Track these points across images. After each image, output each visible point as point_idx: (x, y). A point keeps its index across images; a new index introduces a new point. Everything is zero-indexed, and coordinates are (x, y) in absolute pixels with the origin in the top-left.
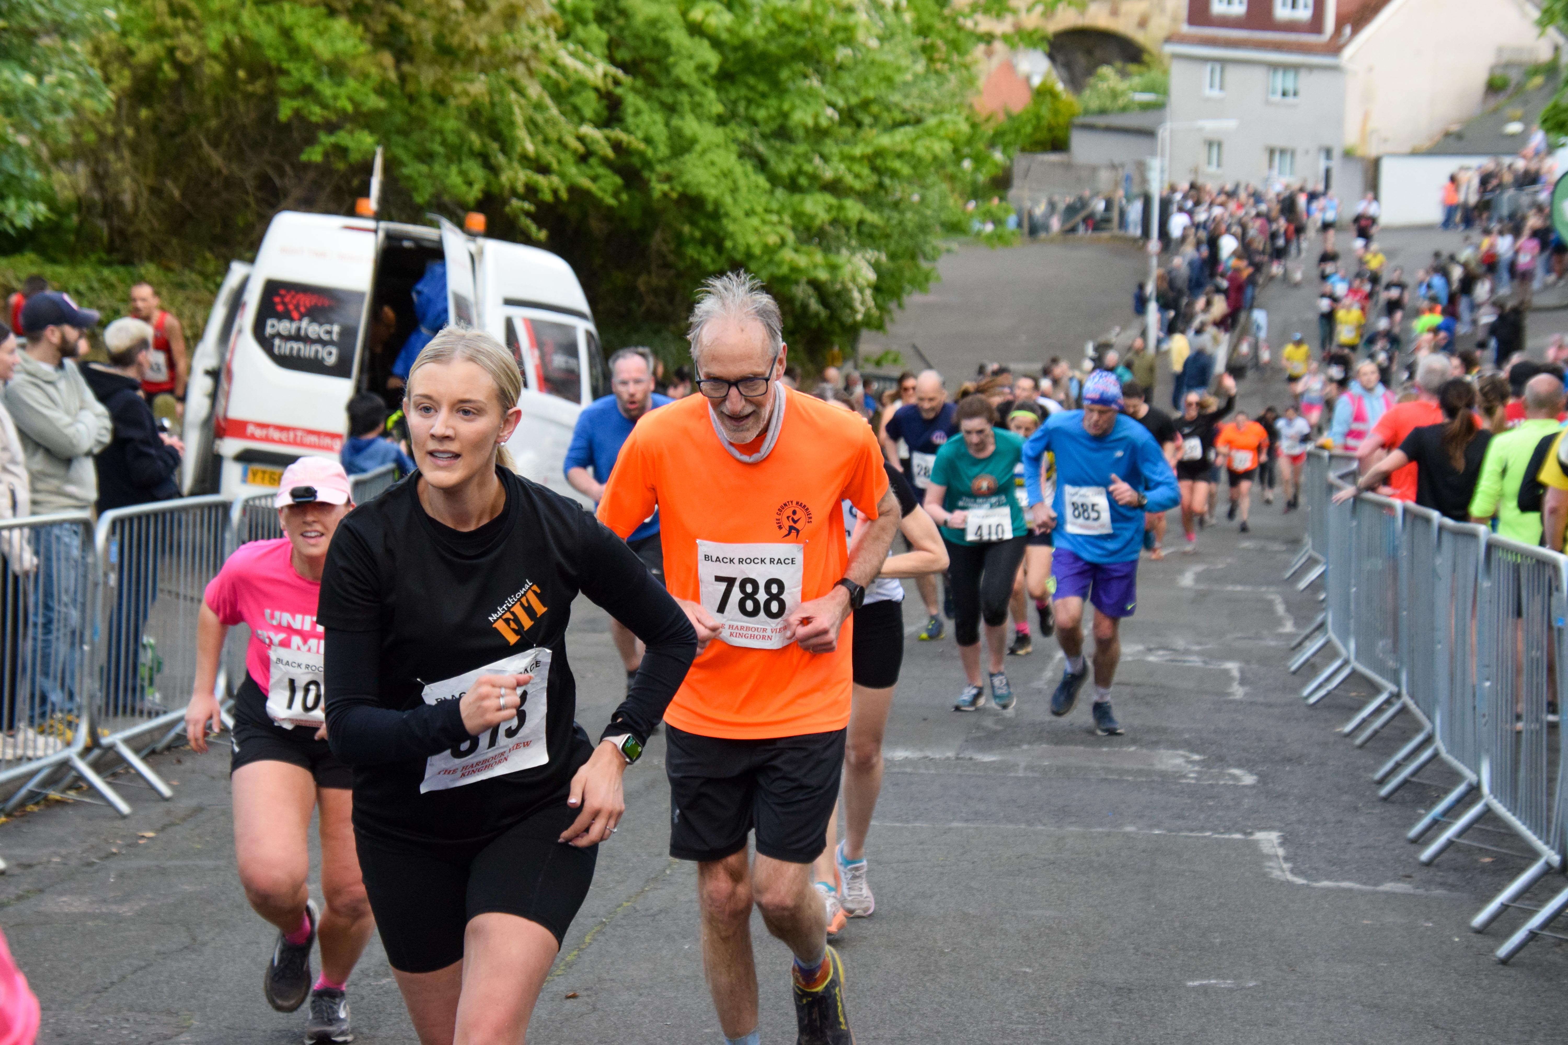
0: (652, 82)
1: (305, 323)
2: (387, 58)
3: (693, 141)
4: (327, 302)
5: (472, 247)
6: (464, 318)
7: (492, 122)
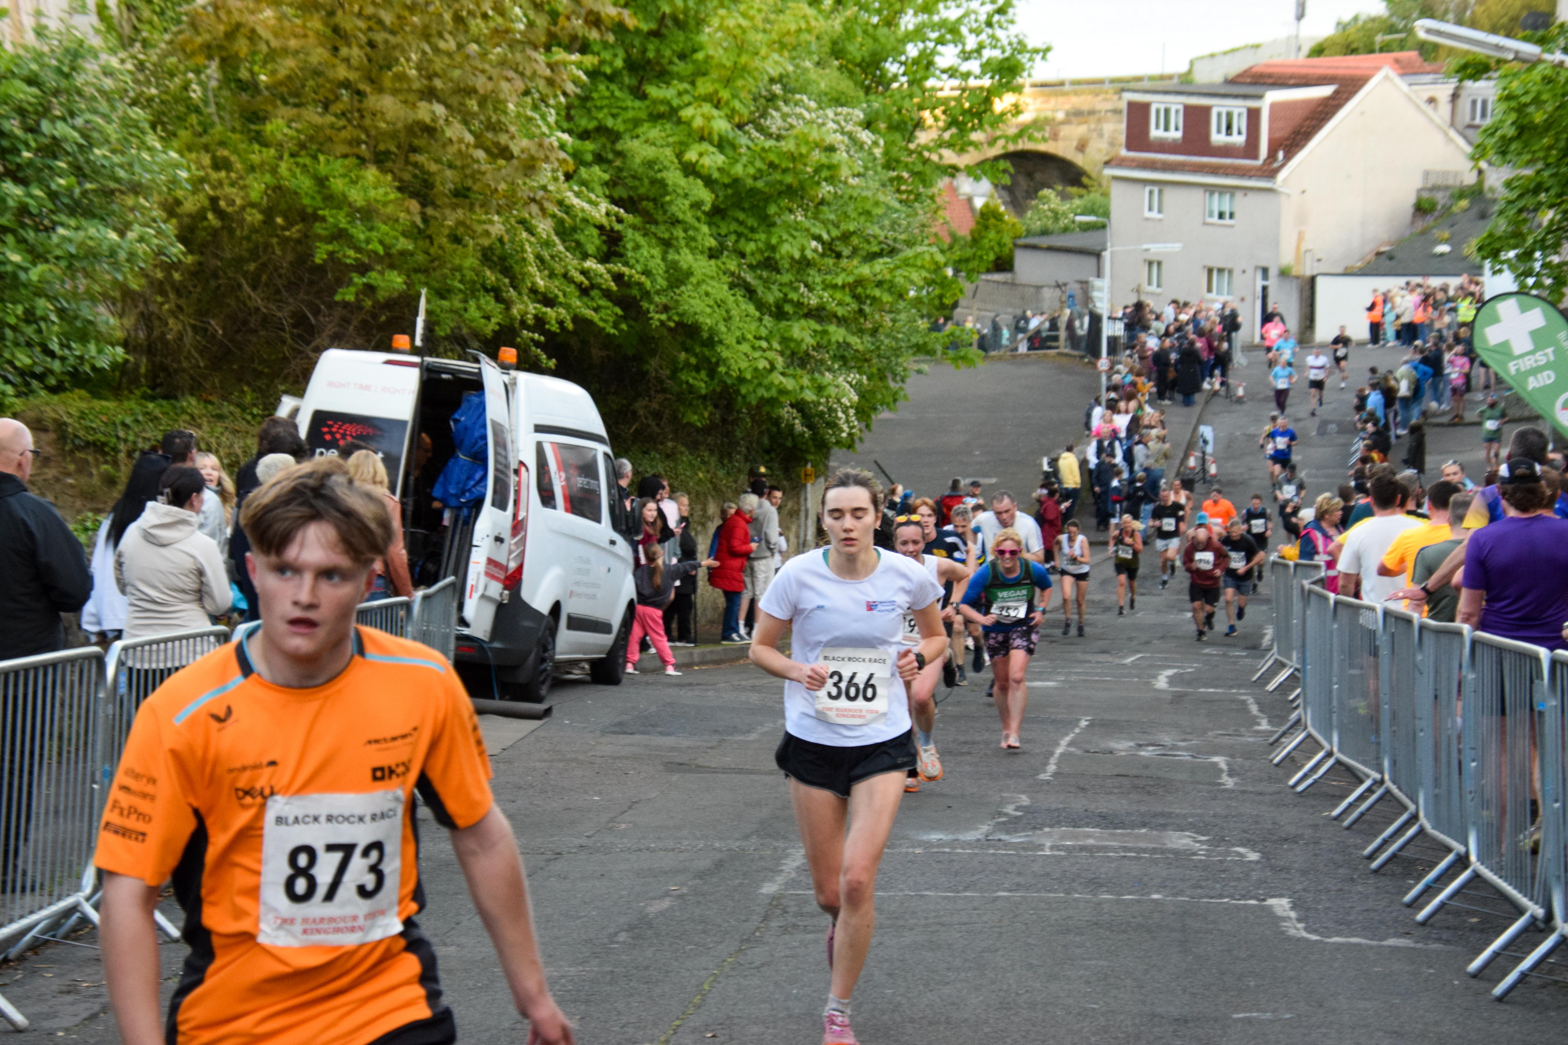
0: (649, 219)
2: (414, 205)
3: (689, 273)
4: (371, 431)
5: (506, 378)
6: (501, 444)
7: (503, 258)
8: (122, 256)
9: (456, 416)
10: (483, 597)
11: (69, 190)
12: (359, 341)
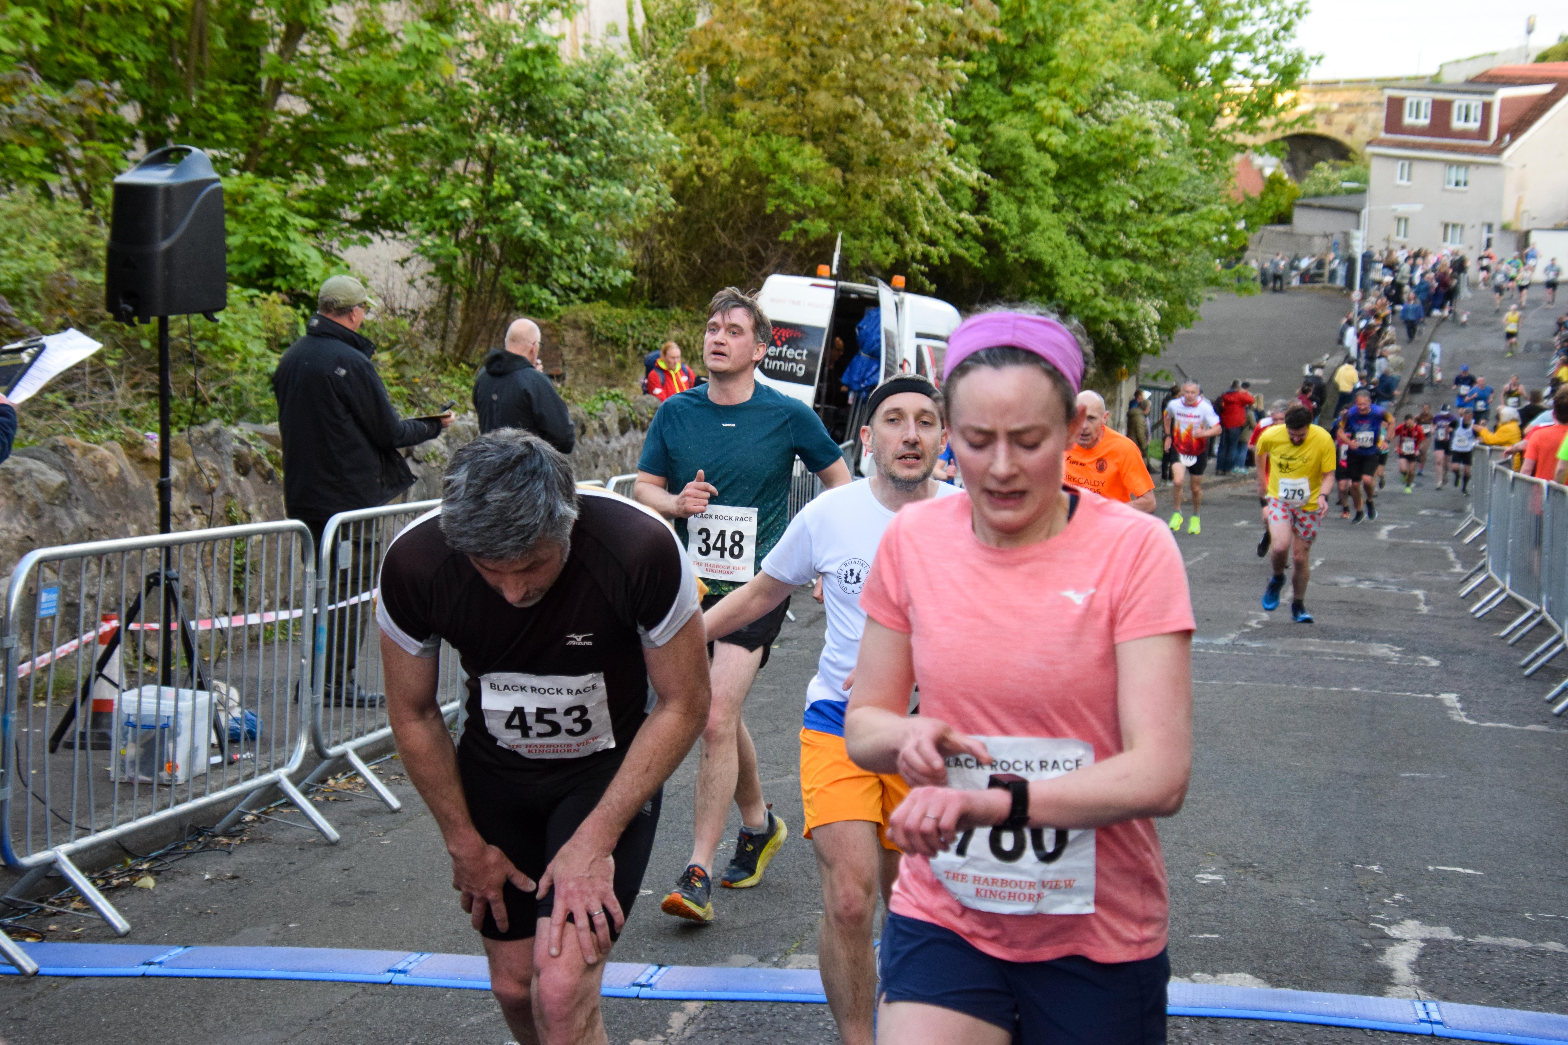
0: (1009, 183)
1: (785, 349)
2: (838, 172)
3: (1036, 224)
4: (799, 335)
5: (897, 298)
6: (890, 346)
7: (900, 211)
8: (633, 206)
9: (860, 325)
11: (599, 160)
12: (795, 269)
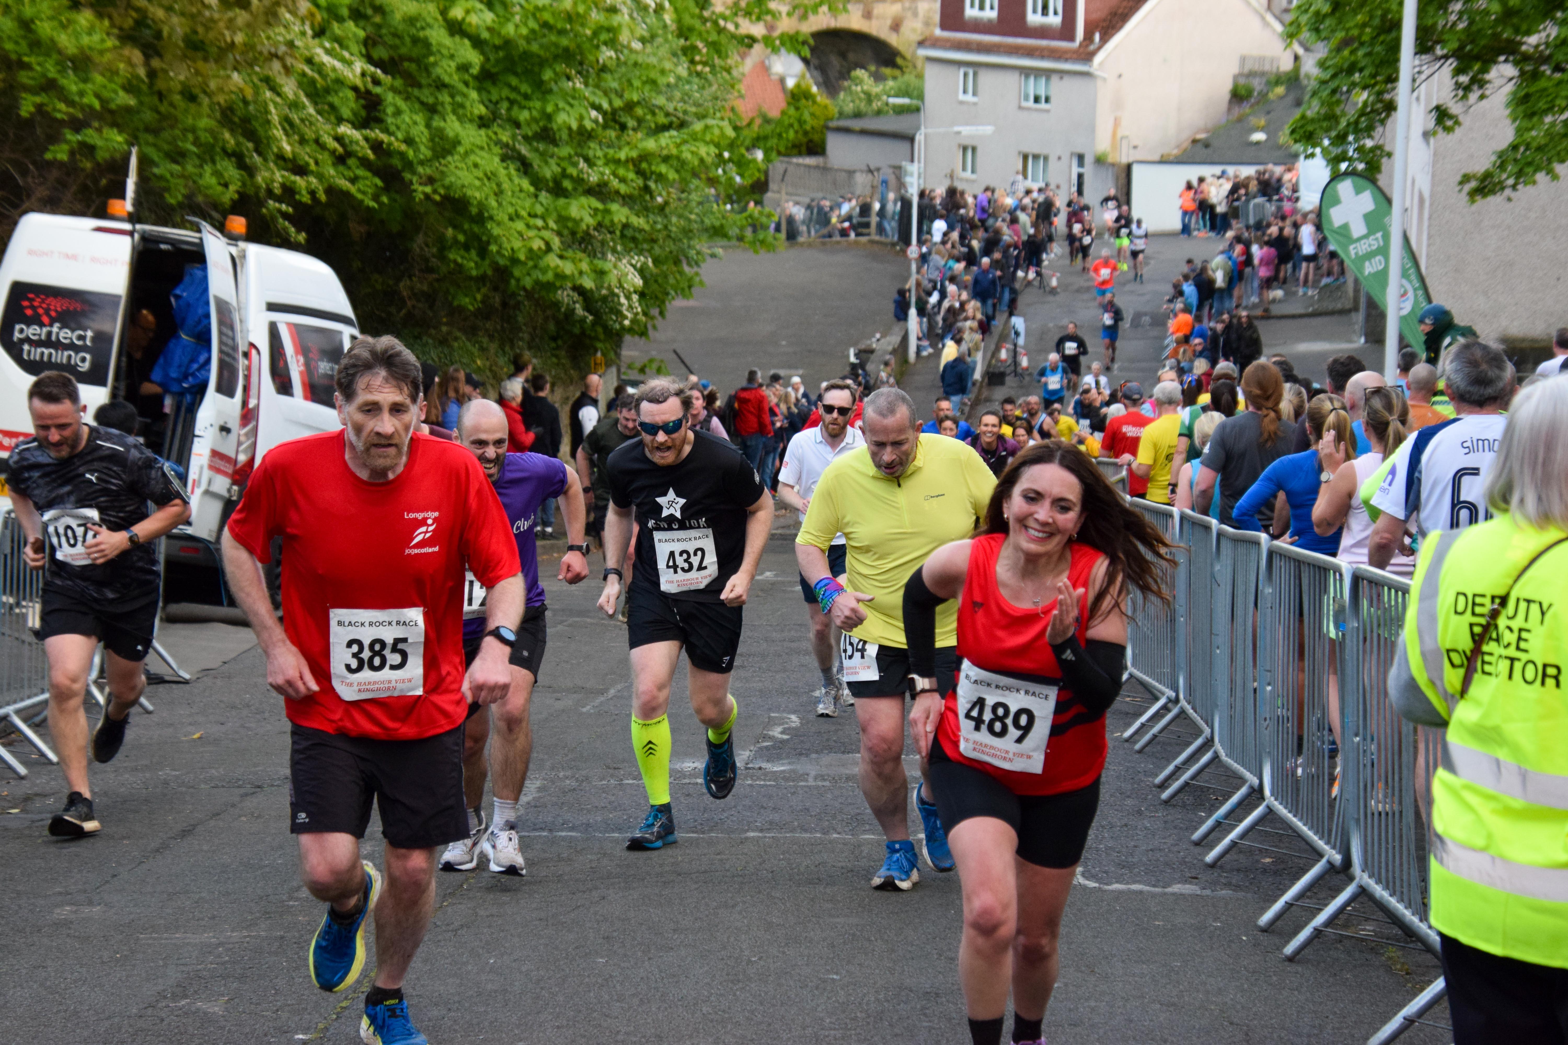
0: (412, 81)
1: (56, 328)
2: (137, 56)
3: (456, 142)
4: (79, 306)
5: (234, 250)
6: (227, 322)
7: (246, 120)
9: (178, 292)
10: (207, 492)
12: (78, 207)
